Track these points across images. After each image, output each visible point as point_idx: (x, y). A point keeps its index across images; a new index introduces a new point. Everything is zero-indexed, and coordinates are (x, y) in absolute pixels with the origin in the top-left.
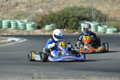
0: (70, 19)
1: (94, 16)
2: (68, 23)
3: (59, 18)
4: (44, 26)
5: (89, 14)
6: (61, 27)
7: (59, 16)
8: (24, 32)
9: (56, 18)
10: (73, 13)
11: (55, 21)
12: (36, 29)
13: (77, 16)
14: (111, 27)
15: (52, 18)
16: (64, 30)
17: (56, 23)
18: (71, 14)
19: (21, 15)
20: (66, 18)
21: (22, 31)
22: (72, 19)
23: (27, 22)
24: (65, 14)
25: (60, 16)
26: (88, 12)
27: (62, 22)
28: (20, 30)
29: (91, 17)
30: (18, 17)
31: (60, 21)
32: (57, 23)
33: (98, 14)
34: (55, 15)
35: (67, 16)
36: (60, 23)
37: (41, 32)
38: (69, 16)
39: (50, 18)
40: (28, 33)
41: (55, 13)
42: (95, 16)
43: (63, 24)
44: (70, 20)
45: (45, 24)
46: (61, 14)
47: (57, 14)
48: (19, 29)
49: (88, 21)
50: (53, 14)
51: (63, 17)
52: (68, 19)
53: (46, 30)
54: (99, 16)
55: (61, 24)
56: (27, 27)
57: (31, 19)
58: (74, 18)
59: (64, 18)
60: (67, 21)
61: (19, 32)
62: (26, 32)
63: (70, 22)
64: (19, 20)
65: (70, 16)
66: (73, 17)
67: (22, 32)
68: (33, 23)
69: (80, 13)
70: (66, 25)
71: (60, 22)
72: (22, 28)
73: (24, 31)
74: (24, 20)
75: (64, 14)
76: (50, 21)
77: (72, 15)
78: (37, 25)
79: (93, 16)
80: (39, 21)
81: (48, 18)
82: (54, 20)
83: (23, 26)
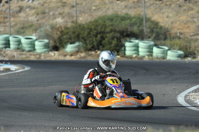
0: (108, 35)
1: (146, 30)
2: (103, 42)
3: (89, 34)
4: (65, 46)
5: (139, 27)
6: (92, 48)
7: (88, 30)
8: (31, 55)
9: (84, 33)
10: (112, 25)
11: (83, 38)
12: (51, 51)
13: (118, 30)
14: (174, 49)
15: (77, 33)
16: (97, 52)
17: (83, 40)
18: (109, 26)
19: (26, 28)
20: (100, 33)
21: (28, 53)
22: (111, 35)
23: (36, 40)
24: (99, 27)
25: (91, 30)
26: (136, 24)
27: (94, 40)
28: (24, 53)
29: (142, 31)
30: (23, 31)
31: (90, 37)
32: (85, 40)
33: (154, 28)
34: (83, 27)
35: (103, 29)
36: (90, 41)
37: (60, 55)
38: (105, 30)
39: (74, 32)
40: (38, 56)
41: (83, 24)
42: (148, 30)
43: (95, 44)
44: (106, 37)
45: (66, 43)
46: (93, 27)
47: (86, 26)
48: (23, 51)
49: (137, 38)
50: (80, 26)
51: (95, 31)
52: (104, 35)
53: (67, 52)
54: (155, 30)
55: (93, 43)
56: (36, 47)
57: (43, 34)
58: (113, 33)
59: (97, 33)
60: (103, 38)
61: (22, 54)
62: (34, 55)
63: (106, 39)
64: (23, 36)
65: (108, 30)
66: (111, 31)
67: (28, 56)
68: (47, 41)
69: (123, 25)
70: (101, 44)
71: (90, 39)
72: (27, 49)
73: (31, 53)
74: (31, 35)
75: (97, 26)
76: (74, 38)
77: (110, 28)
78: (52, 43)
79: (144, 31)
80: (56, 37)
81: (71, 33)
82: (80, 36)
83: (30, 46)
